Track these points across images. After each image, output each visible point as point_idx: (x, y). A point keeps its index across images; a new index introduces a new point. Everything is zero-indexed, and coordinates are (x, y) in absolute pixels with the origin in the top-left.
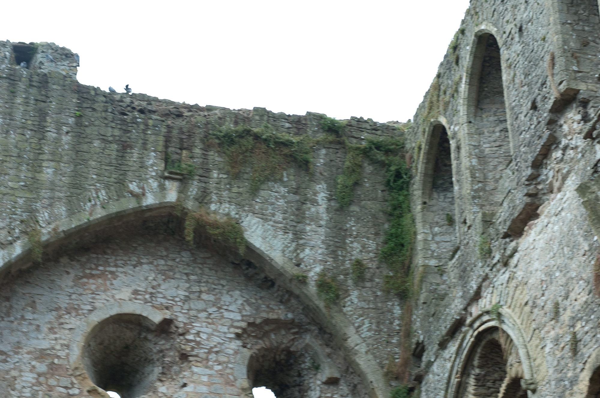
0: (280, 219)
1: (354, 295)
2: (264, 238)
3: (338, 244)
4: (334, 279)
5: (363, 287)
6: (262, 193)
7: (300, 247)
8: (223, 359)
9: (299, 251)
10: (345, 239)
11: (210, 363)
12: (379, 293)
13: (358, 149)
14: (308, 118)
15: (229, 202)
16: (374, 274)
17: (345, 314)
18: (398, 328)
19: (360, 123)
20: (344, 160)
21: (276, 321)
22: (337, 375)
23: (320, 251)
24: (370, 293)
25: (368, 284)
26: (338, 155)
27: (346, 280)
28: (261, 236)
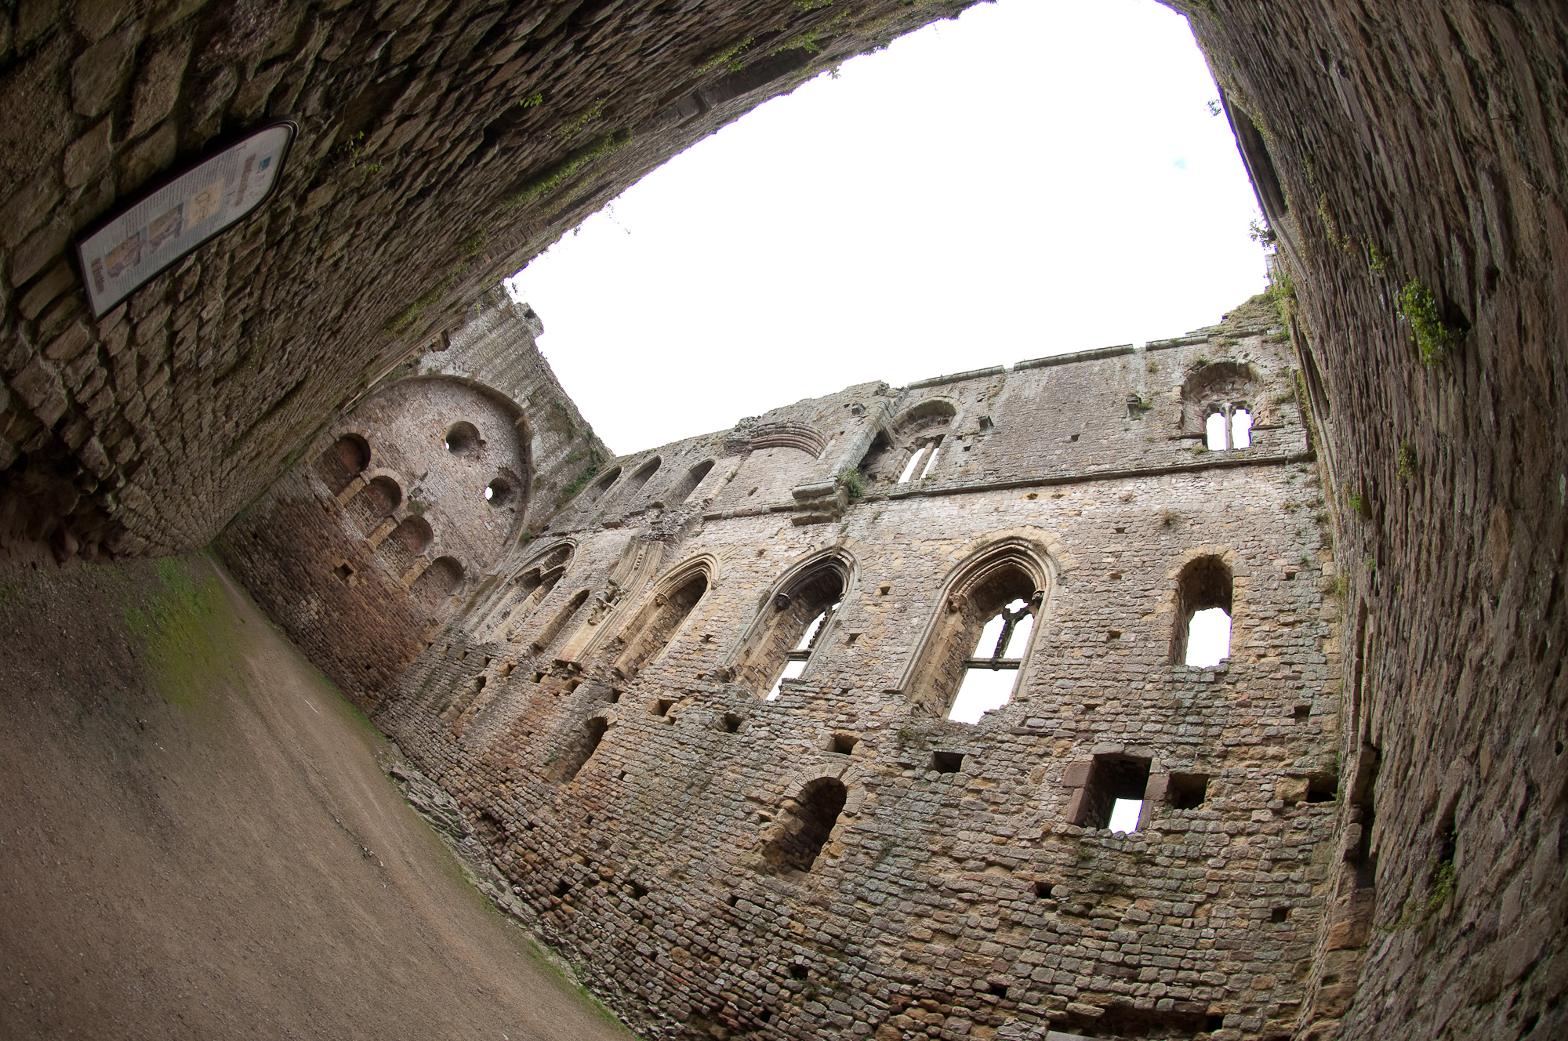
0: (547, 446)
1: (545, 492)
3: (555, 472)
4: (544, 481)
5: (549, 492)
6: (550, 433)
8: (489, 470)
9: (542, 462)
10: (559, 472)
11: (484, 468)
12: (552, 499)
13: (591, 449)
15: (538, 425)
16: (557, 492)
17: (536, 495)
18: (547, 515)
20: (584, 448)
21: (514, 476)
22: (516, 510)
23: (548, 468)
24: (550, 496)
25: (552, 493)
26: (584, 445)
27: (547, 485)
28: (537, 446)
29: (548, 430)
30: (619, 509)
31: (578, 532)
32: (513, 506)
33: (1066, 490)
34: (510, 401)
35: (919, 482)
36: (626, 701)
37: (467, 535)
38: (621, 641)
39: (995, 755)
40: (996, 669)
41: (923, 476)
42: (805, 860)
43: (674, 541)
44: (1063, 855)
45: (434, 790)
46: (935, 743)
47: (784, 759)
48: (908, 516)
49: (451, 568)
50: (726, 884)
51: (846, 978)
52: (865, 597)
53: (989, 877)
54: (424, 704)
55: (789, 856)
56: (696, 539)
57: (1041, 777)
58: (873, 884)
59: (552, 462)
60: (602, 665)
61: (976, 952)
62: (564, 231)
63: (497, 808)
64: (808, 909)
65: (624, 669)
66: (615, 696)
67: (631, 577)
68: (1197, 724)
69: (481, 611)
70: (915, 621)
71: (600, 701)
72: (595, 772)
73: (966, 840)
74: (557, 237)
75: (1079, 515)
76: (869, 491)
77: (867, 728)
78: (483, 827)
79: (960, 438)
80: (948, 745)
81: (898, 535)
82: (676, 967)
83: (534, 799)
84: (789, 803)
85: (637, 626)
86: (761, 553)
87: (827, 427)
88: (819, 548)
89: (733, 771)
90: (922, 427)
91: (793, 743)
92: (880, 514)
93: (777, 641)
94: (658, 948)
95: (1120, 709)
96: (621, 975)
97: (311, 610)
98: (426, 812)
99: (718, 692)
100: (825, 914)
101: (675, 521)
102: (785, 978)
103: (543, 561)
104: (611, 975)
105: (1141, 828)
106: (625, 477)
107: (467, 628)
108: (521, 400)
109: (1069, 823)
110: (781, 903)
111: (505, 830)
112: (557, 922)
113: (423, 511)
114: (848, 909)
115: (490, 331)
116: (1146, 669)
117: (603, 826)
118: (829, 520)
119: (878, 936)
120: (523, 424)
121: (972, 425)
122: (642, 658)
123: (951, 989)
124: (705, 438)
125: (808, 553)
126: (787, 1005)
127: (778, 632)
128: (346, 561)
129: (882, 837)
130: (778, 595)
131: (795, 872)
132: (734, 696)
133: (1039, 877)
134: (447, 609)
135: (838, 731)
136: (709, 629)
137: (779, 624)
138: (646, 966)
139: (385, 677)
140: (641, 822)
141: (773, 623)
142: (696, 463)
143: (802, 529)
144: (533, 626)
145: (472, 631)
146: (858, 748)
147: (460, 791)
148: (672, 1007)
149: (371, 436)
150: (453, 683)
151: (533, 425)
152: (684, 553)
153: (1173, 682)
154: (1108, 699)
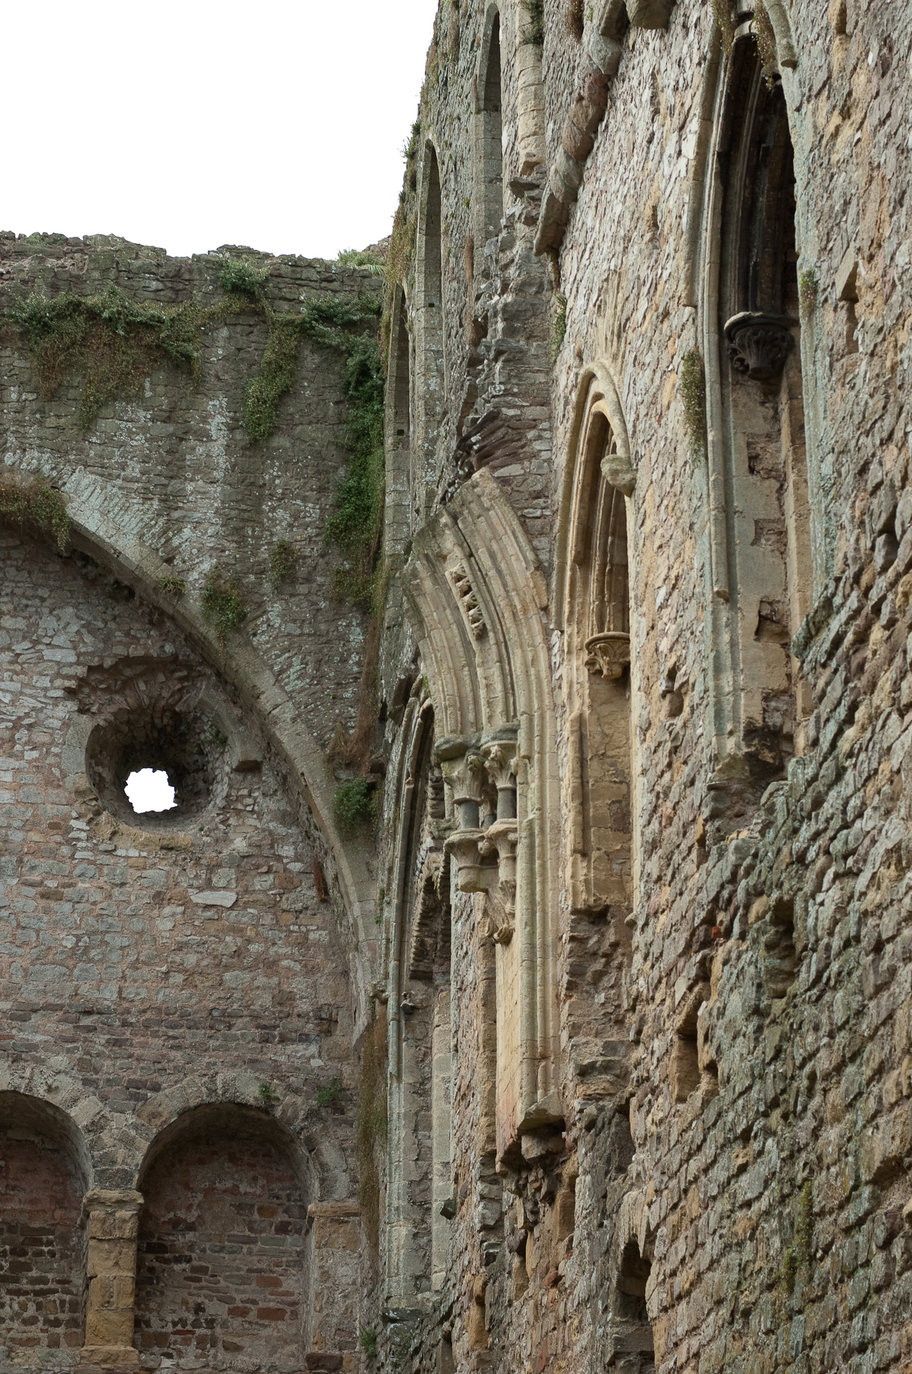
0: (137, 474)
1: (275, 610)
2: (105, 513)
3: (246, 515)
4: (237, 582)
5: (292, 595)
6: (102, 424)
7: (174, 526)
8: (40, 737)
9: (170, 534)
10: (260, 505)
11: (18, 747)
12: (323, 605)
13: (290, 323)
14: (195, 267)
15: (40, 447)
16: (315, 568)
17: (255, 649)
18: (356, 669)
19: (299, 269)
20: (262, 346)
21: (145, 660)
22: (255, 756)
23: (210, 531)
24: (305, 605)
25: (302, 589)
26: (253, 338)
27: (261, 584)
28: (99, 508)
29: (87, 424)
32: (236, 753)
37: (172, 994)
59: (205, 501)
69: (399, 1190)
106: (415, 315)
107: (396, 1286)
134: (327, 1280)
142: (480, 60)
143: (677, 22)
144: (465, 1098)
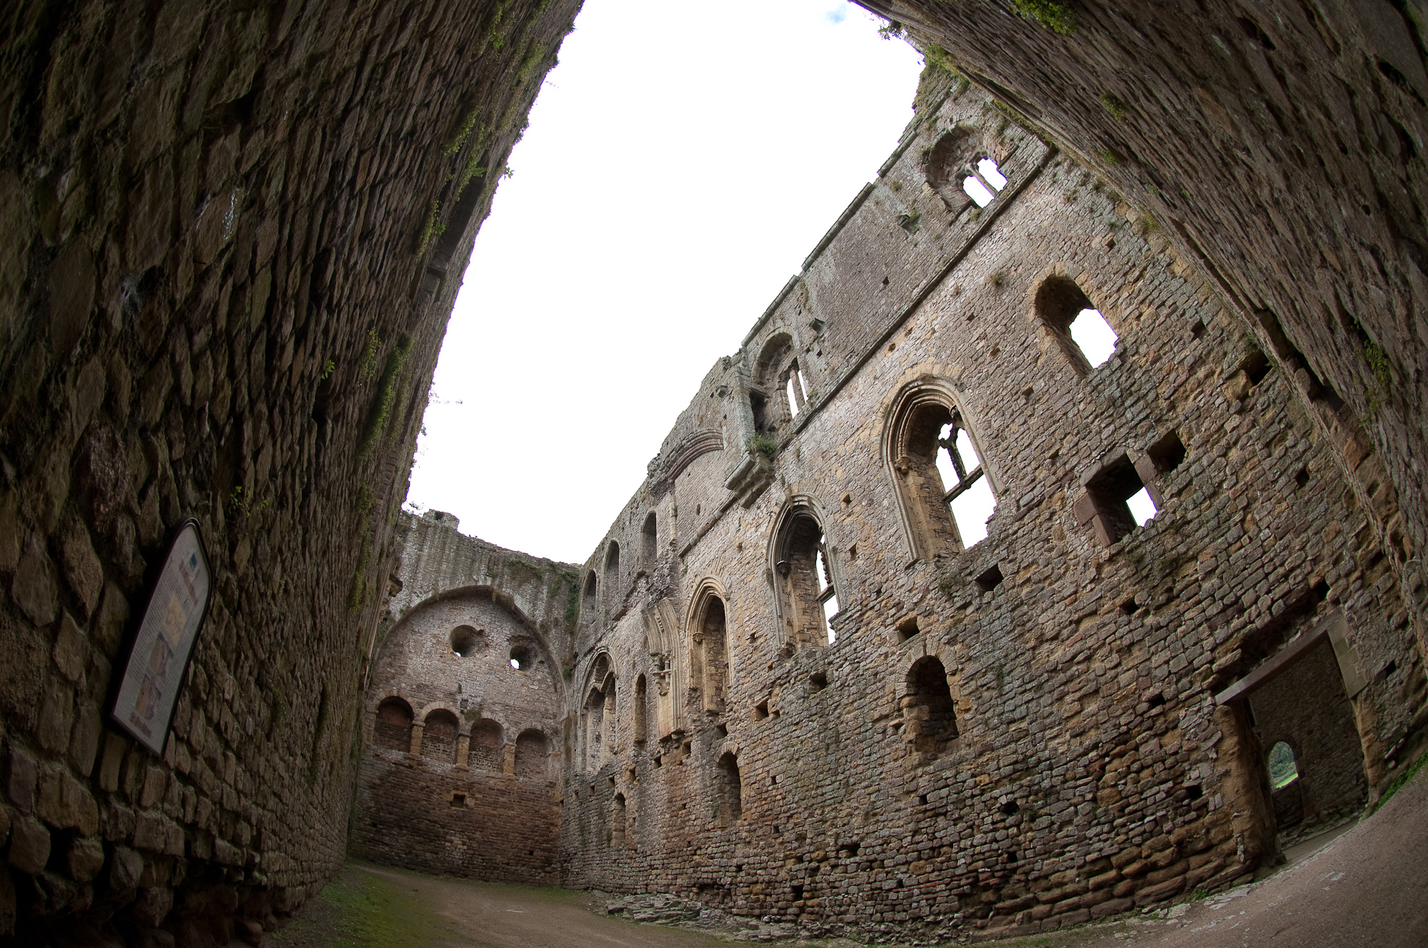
0: (528, 598)
1: (553, 631)
3: (549, 611)
4: (546, 624)
6: (523, 587)
7: (535, 610)
8: (501, 647)
10: (552, 609)
12: (563, 631)
13: (560, 574)
15: (510, 589)
16: (562, 624)
17: (549, 638)
18: (569, 646)
20: (555, 578)
21: (523, 637)
22: (544, 660)
23: (542, 612)
24: (559, 631)
25: (559, 627)
26: (553, 576)
27: (551, 625)
28: (521, 603)
29: (520, 586)
30: (616, 600)
31: (600, 640)
32: (540, 658)
33: (911, 323)
34: (476, 587)
35: (806, 406)
36: (733, 728)
37: (524, 705)
38: (695, 690)
39: (1018, 546)
40: (969, 487)
41: (806, 398)
42: (950, 730)
43: (673, 590)
44: (1123, 572)
45: (650, 899)
46: (970, 574)
47: (876, 675)
48: (819, 435)
49: (533, 738)
50: (908, 793)
51: (1046, 784)
52: (837, 516)
53: (1084, 632)
54: (592, 847)
55: (937, 737)
56: (687, 576)
57: (1062, 533)
58: (1010, 705)
59: (542, 606)
60: (695, 717)
61: (1119, 689)
62: (415, 438)
63: (705, 876)
64: (980, 760)
65: (713, 707)
66: (723, 731)
67: (665, 639)
68: (1136, 402)
69: (579, 750)
70: (885, 503)
71: (715, 743)
72: (753, 793)
73: (1047, 621)
74: (413, 447)
75: (934, 332)
76: (778, 441)
77: (916, 604)
78: (706, 896)
79: (808, 351)
80: (981, 567)
81: (824, 455)
82: (922, 878)
83: (726, 848)
84: (906, 701)
85: (697, 670)
86: (740, 547)
87: (711, 422)
88: (777, 509)
89: (849, 713)
90: (776, 365)
91: (873, 659)
92: (799, 450)
93: (802, 598)
94: (900, 876)
95: (1076, 439)
96: (888, 915)
97: (457, 845)
98: (657, 919)
99: (792, 667)
100: (994, 754)
101: (662, 576)
102: (1004, 820)
103: (593, 680)
104: (882, 922)
105: (1159, 505)
106: (600, 574)
107: (578, 770)
108: (483, 581)
109: (1108, 546)
110: (958, 773)
111: (723, 886)
112: (813, 917)
113: (479, 713)
114: (1008, 737)
115: (421, 550)
116: (1069, 397)
117: (790, 826)
118: (768, 484)
119: (1043, 737)
120: (498, 597)
121: (809, 334)
122: (719, 689)
123: (1124, 728)
124: (634, 500)
125: (773, 520)
126: (1021, 838)
127: (799, 592)
128: (454, 792)
129: (989, 668)
130: (777, 566)
131: (949, 744)
132: (805, 661)
133: (1119, 601)
134: (553, 767)
135: (898, 623)
136: (749, 631)
137: (795, 586)
138: (901, 895)
139: (549, 850)
140: (814, 801)
141: (790, 587)
142: (642, 523)
143: (754, 507)
144: (624, 730)
145: (584, 769)
146: (921, 623)
147: (669, 885)
148: (943, 907)
149: (399, 691)
150: (601, 815)
151: (506, 591)
152: (688, 592)
153: (1095, 388)
154: (1062, 440)
